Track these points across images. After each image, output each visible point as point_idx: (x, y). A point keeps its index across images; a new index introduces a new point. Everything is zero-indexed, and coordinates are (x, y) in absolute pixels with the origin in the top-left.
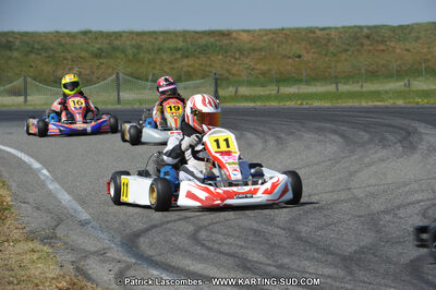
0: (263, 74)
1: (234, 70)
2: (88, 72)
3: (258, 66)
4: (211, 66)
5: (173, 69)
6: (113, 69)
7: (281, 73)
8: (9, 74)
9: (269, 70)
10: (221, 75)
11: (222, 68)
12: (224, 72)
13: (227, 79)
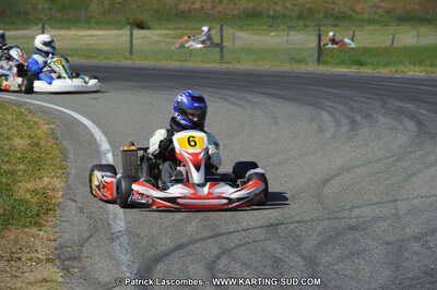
0: (388, 12)
1: (359, 8)
2: (210, 6)
3: (384, 4)
4: (334, 3)
5: (295, 5)
6: (235, 4)
7: (407, 12)
8: (133, 6)
9: (395, 9)
10: (344, 12)
11: (346, 5)
12: (347, 10)
13: (350, 16)
